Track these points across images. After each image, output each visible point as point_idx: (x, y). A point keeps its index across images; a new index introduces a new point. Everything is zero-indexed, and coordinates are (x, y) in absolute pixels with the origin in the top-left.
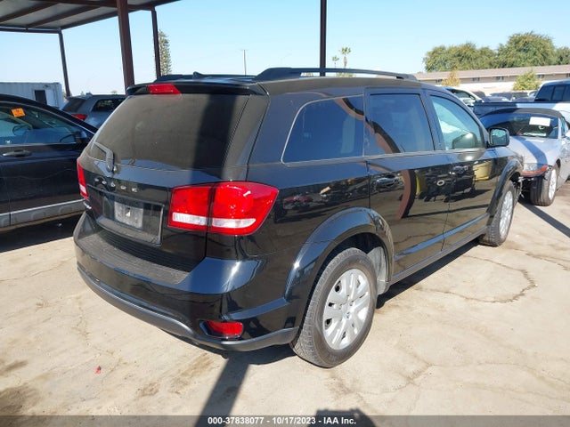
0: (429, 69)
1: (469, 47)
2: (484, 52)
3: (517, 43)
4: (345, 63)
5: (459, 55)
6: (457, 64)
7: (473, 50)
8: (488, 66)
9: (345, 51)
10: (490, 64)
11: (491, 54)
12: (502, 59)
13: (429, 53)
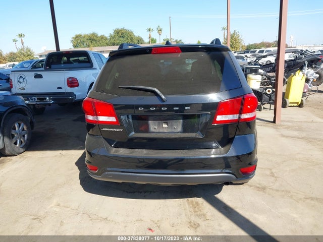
0: (75, 46)
1: (94, 34)
2: (102, 37)
3: (118, 33)
4: (23, 43)
5: (90, 39)
6: (90, 44)
7: (97, 36)
8: (106, 45)
9: (21, 36)
10: (107, 44)
11: (106, 39)
12: (112, 41)
13: (73, 38)
